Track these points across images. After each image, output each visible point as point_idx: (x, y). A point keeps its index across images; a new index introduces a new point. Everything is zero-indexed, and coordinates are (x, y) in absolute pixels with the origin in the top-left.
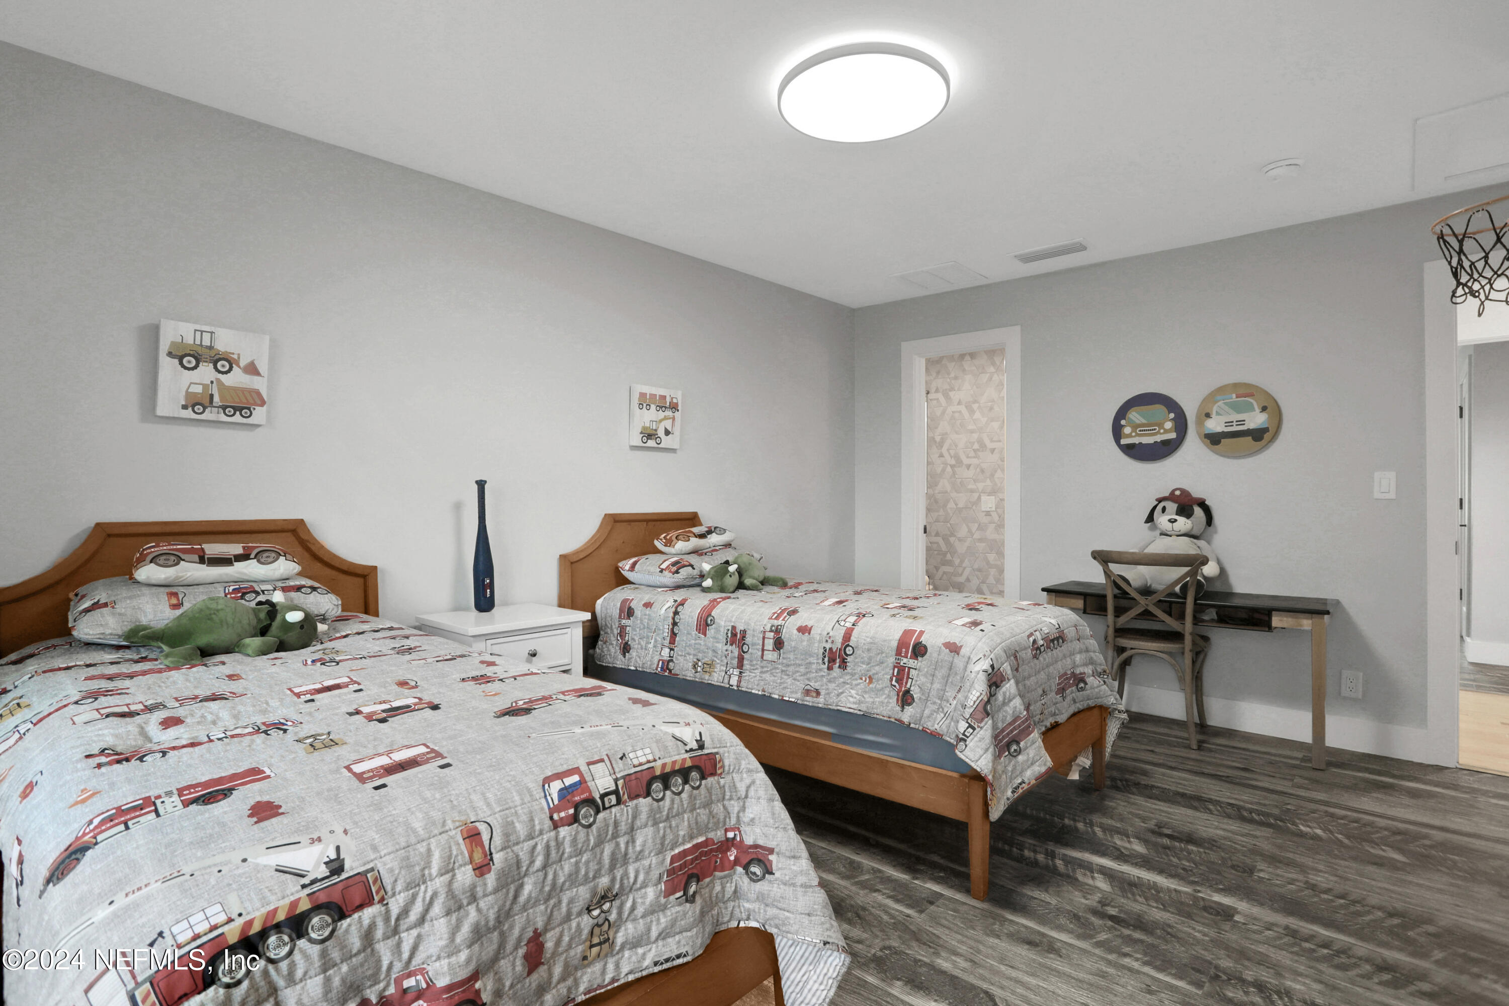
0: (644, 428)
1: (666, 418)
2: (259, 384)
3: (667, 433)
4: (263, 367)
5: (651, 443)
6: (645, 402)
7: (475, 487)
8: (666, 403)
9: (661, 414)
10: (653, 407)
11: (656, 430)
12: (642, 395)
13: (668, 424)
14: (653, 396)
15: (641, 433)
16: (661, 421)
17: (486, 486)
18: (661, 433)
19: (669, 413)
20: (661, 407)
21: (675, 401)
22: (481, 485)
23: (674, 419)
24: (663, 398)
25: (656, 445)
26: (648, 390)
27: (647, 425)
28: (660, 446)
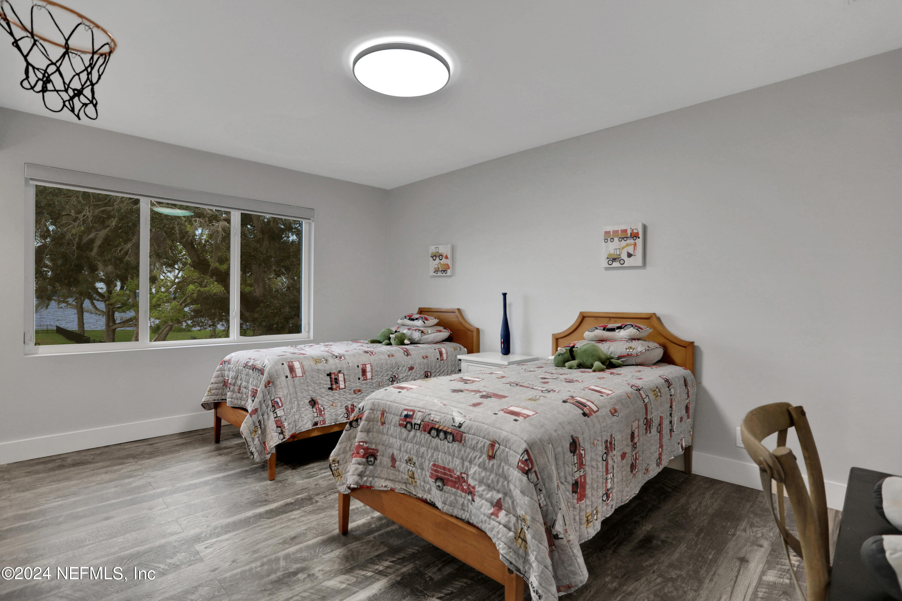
0: (610, 255)
1: (628, 245)
2: (449, 262)
3: (629, 255)
4: (449, 257)
5: (616, 264)
6: (609, 237)
7: (502, 296)
8: (627, 234)
9: (624, 243)
10: (616, 239)
11: (619, 255)
12: (607, 233)
13: (631, 250)
14: (616, 232)
15: (608, 258)
16: (623, 248)
17: (507, 296)
18: (624, 256)
19: (631, 241)
20: (623, 238)
21: (635, 231)
22: (505, 295)
23: (635, 244)
24: (625, 231)
25: (620, 265)
26: (610, 229)
27: (612, 252)
28: (624, 265)
